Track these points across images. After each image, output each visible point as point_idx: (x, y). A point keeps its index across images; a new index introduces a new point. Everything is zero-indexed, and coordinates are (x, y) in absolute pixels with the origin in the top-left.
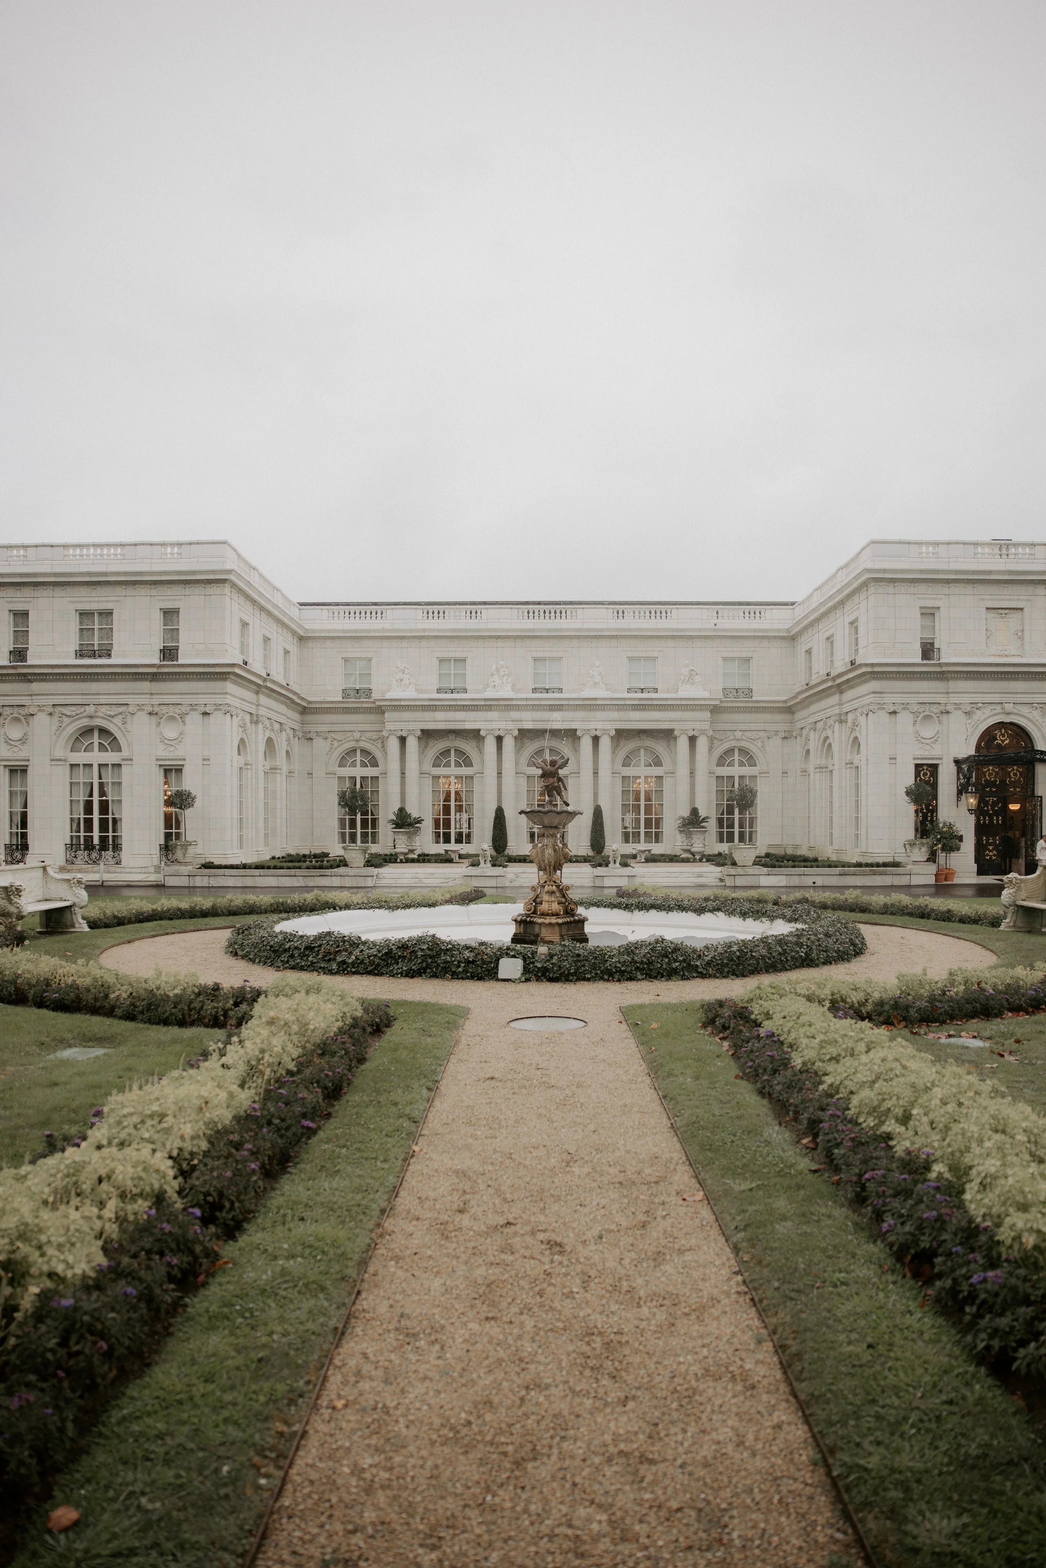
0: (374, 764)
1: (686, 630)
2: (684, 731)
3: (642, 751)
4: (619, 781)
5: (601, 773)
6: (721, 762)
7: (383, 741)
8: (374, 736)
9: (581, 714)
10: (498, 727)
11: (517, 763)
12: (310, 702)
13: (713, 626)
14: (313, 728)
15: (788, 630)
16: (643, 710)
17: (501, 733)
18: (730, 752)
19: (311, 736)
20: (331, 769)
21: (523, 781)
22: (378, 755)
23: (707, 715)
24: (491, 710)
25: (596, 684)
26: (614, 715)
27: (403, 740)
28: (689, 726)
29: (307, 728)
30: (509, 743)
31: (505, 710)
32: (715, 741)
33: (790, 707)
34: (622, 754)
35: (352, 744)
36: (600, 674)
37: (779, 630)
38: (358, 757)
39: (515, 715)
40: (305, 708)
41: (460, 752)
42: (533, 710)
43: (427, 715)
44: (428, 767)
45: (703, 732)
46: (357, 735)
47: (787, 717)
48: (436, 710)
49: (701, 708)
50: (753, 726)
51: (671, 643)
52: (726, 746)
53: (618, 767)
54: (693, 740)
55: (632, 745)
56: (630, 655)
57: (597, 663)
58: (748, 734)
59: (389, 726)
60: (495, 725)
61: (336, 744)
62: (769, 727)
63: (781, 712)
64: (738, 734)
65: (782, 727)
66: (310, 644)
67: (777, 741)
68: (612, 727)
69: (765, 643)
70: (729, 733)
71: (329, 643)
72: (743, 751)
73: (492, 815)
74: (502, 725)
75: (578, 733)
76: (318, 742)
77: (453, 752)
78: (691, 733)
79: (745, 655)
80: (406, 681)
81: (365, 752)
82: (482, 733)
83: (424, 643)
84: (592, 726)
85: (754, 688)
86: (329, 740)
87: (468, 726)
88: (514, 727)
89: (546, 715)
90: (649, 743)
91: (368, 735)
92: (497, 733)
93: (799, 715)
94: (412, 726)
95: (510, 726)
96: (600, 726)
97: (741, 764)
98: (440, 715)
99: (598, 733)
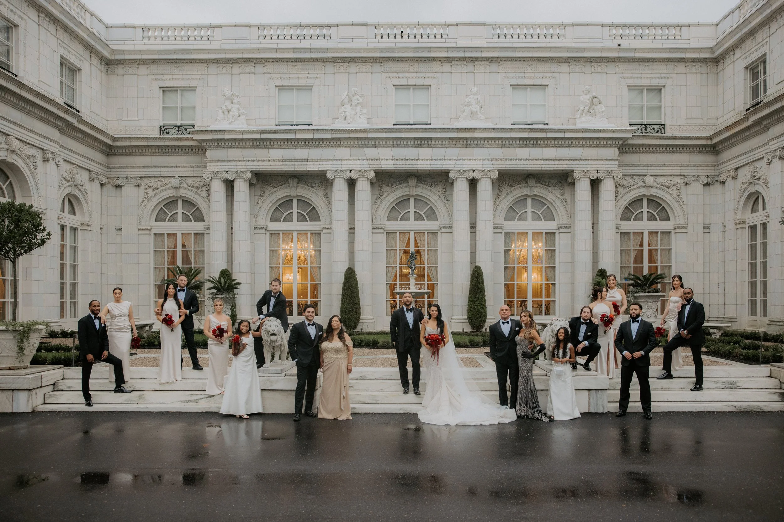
0: (200, 218)
1: (584, 49)
2: (585, 173)
3: (529, 201)
4: (501, 238)
5: (480, 226)
6: (626, 215)
7: (207, 186)
8: (197, 182)
9: (453, 152)
10: (350, 167)
11: (374, 217)
12: (114, 139)
13: (617, 46)
14: (123, 173)
15: (712, 50)
16: (534, 146)
17: (353, 175)
18: (638, 201)
19: (119, 182)
20: (144, 224)
21: (382, 238)
22: (202, 205)
23: (613, 152)
24: (339, 146)
25: (473, 114)
26: (497, 152)
27: (230, 185)
28: (592, 166)
29: (116, 173)
30: (363, 187)
31: (359, 146)
32: (620, 189)
33: (714, 146)
34: (506, 202)
35: (171, 193)
36: (478, 102)
37: (701, 50)
38: (180, 209)
39: (371, 152)
40: (110, 147)
41: (303, 202)
42: (394, 146)
43: (261, 153)
44: (263, 220)
45: (610, 174)
46: (176, 182)
47: (710, 159)
48: (270, 147)
49: (607, 142)
50: (668, 170)
51: (564, 67)
52: (634, 194)
53: (501, 221)
54: (595, 184)
55: (518, 192)
56: (514, 82)
57: (474, 90)
58: (661, 180)
59: (212, 167)
60: (346, 166)
61: (151, 192)
62: (687, 171)
63: (700, 152)
64: (649, 180)
65: (702, 171)
66: (120, 70)
67: (697, 188)
68: (494, 168)
69: (681, 68)
70: (636, 178)
71: (143, 70)
72: (653, 202)
73: (340, 279)
74: (355, 165)
75: (451, 175)
76: (129, 190)
77: (295, 202)
78: (594, 176)
79: (655, 82)
80: (234, 112)
81: (187, 202)
82: (329, 175)
83: (260, 68)
84: (469, 165)
85: (668, 123)
86: (142, 188)
87: (312, 167)
88: (370, 168)
89: (411, 152)
90: (538, 190)
91: (190, 181)
92: (348, 175)
93: (726, 155)
94: (241, 167)
95: (365, 166)
96: (478, 166)
97: (652, 218)
98: (276, 153)
99: (476, 175)
